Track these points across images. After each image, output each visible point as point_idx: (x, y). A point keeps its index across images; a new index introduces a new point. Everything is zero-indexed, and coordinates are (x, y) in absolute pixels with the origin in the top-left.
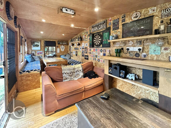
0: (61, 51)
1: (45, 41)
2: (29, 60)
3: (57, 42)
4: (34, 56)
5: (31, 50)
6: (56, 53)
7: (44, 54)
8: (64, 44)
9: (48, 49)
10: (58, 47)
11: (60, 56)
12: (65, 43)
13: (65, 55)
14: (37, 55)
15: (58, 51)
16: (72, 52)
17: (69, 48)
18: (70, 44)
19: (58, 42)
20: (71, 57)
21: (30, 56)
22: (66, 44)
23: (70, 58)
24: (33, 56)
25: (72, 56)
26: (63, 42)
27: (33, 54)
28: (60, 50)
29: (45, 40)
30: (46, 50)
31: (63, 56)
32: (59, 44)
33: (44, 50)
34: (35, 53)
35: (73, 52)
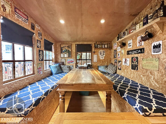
0: (99, 60)
1: (77, 45)
2: (54, 71)
3: (93, 46)
4: (64, 65)
5: (61, 57)
6: (92, 63)
7: (75, 63)
8: (105, 48)
9: (81, 57)
10: (94, 52)
11: (98, 67)
12: (106, 46)
13: (107, 67)
14: (67, 64)
15: (95, 59)
16: (119, 61)
17: (113, 54)
18: (116, 46)
19: (95, 44)
20: (118, 71)
21: (57, 65)
22: (107, 48)
23: (116, 73)
24: (62, 66)
25: (120, 69)
26: (102, 45)
27: (63, 63)
28: (98, 57)
29: (77, 43)
30: (78, 57)
31: (102, 67)
32: (96, 47)
33: (76, 57)
34: (65, 61)
35: (124, 60)
